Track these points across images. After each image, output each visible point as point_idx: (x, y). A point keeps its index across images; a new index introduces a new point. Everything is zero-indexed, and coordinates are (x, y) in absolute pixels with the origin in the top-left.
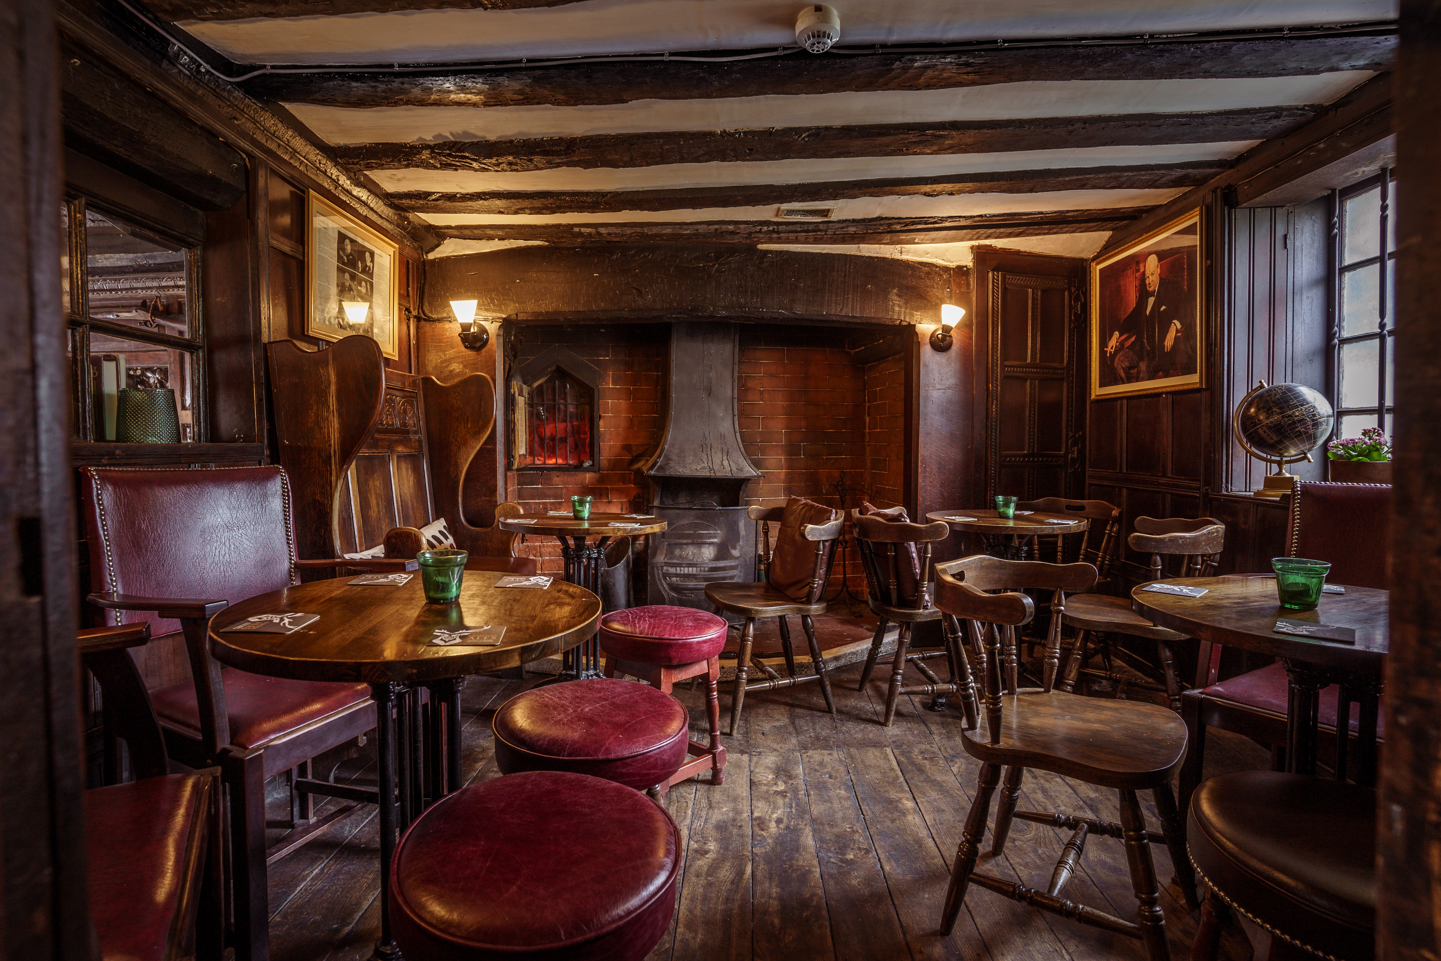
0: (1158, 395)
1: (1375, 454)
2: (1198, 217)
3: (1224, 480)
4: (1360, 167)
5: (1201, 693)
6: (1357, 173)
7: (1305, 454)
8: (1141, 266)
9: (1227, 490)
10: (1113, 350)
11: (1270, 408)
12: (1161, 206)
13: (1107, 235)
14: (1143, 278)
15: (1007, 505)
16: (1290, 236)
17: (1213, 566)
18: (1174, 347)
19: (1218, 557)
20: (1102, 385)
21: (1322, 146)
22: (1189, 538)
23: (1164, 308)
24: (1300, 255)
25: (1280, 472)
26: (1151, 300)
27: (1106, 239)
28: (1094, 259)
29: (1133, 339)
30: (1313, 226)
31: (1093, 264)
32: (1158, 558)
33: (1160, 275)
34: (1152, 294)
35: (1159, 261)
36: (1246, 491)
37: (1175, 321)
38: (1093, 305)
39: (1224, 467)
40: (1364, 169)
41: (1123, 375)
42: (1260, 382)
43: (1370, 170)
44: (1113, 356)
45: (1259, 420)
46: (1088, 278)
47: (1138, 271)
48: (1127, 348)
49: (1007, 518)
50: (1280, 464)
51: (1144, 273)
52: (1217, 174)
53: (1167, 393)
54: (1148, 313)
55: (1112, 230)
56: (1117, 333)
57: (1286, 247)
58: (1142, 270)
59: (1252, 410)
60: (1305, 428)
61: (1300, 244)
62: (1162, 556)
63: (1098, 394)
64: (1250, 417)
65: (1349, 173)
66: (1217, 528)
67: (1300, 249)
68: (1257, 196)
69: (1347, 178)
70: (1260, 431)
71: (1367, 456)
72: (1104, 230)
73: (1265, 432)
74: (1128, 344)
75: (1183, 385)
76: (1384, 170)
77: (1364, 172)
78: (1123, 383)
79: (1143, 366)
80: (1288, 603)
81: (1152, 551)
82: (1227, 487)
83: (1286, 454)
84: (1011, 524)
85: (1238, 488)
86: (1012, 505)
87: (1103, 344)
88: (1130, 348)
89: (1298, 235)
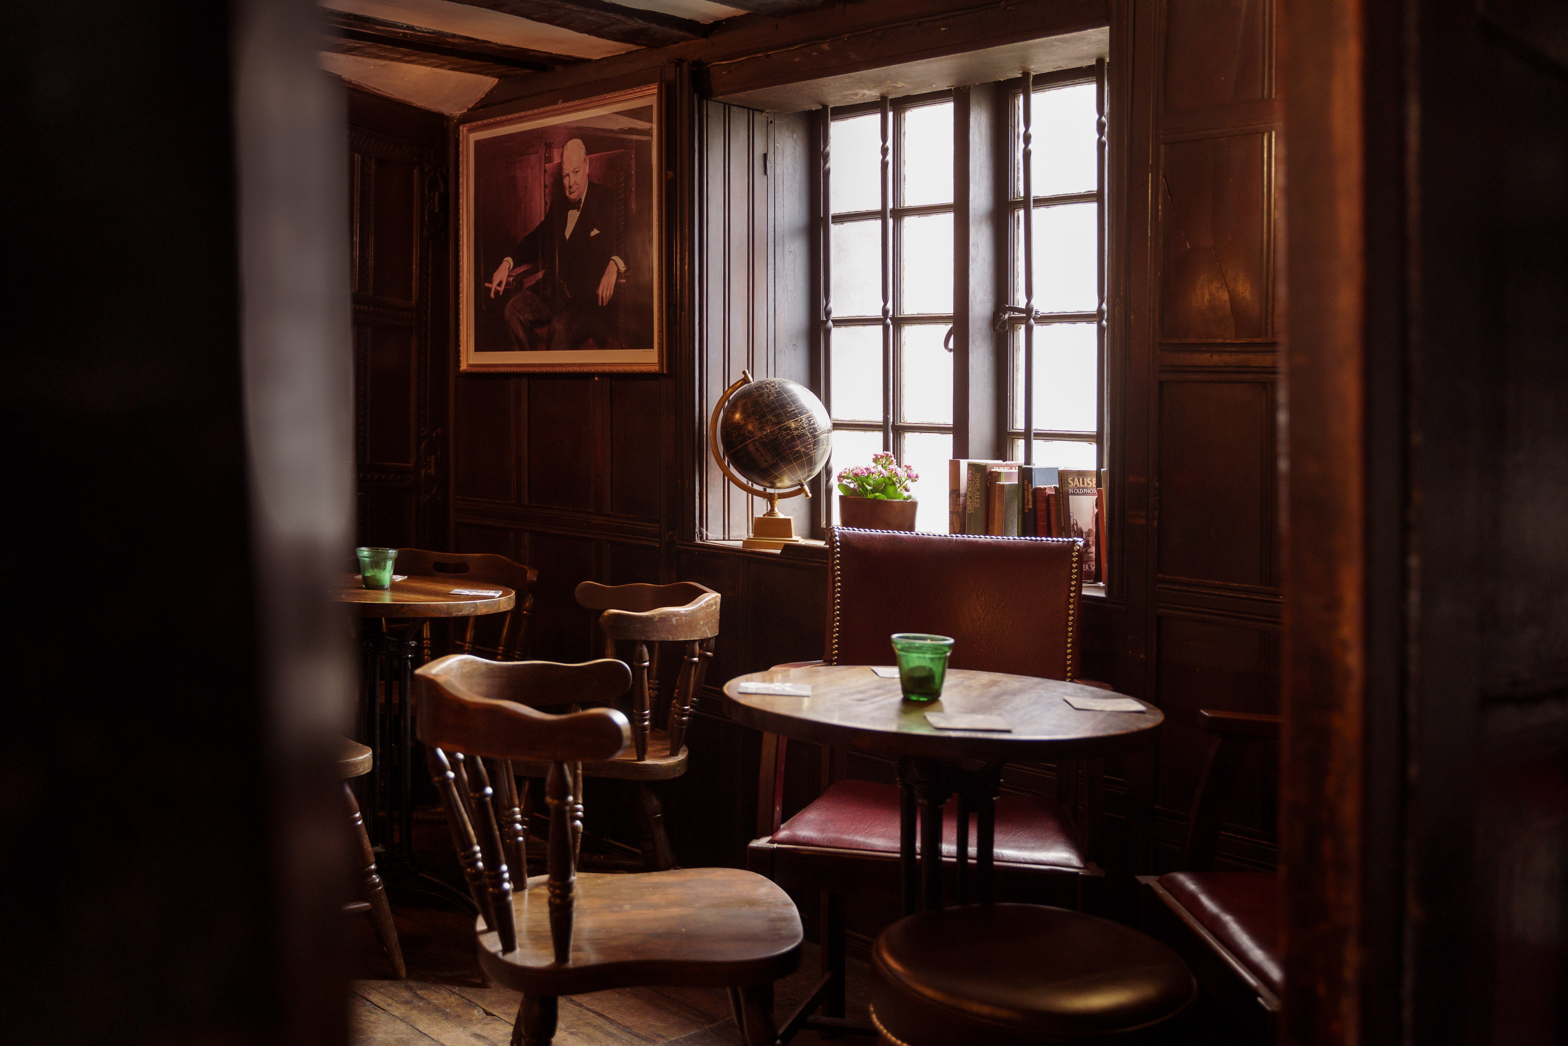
0: (589, 376)
1: (890, 489)
2: (655, 98)
3: (697, 522)
4: (863, 89)
5: (770, 842)
6: (856, 94)
7: (802, 485)
8: (556, 153)
9: (701, 538)
10: (501, 289)
11: (763, 416)
12: (588, 61)
13: (490, 82)
14: (559, 176)
15: (378, 564)
16: (770, 157)
17: (708, 657)
18: (615, 300)
19: (712, 642)
20: (479, 348)
21: (825, 47)
22: (685, 615)
23: (595, 232)
24: (781, 188)
25: (771, 512)
26: (573, 216)
27: (487, 89)
28: (464, 120)
29: (540, 275)
30: (795, 149)
31: (464, 129)
32: (645, 650)
33: (589, 176)
34: (575, 205)
35: (588, 152)
36: (724, 539)
37: (615, 258)
38: (463, 201)
39: (697, 500)
40: (866, 92)
41: (521, 334)
42: (744, 373)
43: (871, 95)
44: (503, 298)
45: (749, 432)
46: (452, 151)
47: (549, 159)
48: (530, 288)
49: (380, 587)
50: (771, 498)
51: (560, 166)
52: (683, 39)
53: (602, 375)
54: (568, 234)
55: (500, 77)
56: (509, 259)
57: (766, 173)
58: (557, 160)
59: (737, 416)
60: (805, 447)
61: (781, 172)
62: (650, 645)
63: (471, 363)
64: (738, 427)
65: (849, 92)
66: (711, 598)
67: (781, 179)
68: (740, 91)
69: (845, 97)
70: (751, 448)
71: (883, 491)
72: (486, 75)
73: (757, 450)
74: (530, 282)
75: (630, 364)
76: (883, 98)
77: (864, 95)
78: (522, 348)
79: (559, 326)
80: (914, 693)
81: (637, 637)
82: (701, 533)
83: (779, 485)
84: (387, 598)
85: (714, 535)
86: (390, 564)
87: (483, 272)
88: (534, 288)
89: (779, 159)
